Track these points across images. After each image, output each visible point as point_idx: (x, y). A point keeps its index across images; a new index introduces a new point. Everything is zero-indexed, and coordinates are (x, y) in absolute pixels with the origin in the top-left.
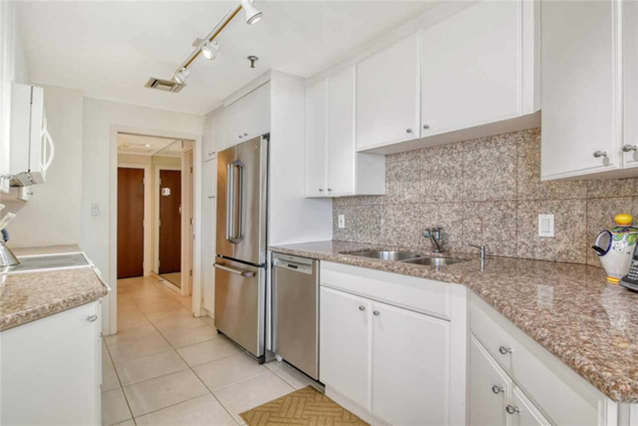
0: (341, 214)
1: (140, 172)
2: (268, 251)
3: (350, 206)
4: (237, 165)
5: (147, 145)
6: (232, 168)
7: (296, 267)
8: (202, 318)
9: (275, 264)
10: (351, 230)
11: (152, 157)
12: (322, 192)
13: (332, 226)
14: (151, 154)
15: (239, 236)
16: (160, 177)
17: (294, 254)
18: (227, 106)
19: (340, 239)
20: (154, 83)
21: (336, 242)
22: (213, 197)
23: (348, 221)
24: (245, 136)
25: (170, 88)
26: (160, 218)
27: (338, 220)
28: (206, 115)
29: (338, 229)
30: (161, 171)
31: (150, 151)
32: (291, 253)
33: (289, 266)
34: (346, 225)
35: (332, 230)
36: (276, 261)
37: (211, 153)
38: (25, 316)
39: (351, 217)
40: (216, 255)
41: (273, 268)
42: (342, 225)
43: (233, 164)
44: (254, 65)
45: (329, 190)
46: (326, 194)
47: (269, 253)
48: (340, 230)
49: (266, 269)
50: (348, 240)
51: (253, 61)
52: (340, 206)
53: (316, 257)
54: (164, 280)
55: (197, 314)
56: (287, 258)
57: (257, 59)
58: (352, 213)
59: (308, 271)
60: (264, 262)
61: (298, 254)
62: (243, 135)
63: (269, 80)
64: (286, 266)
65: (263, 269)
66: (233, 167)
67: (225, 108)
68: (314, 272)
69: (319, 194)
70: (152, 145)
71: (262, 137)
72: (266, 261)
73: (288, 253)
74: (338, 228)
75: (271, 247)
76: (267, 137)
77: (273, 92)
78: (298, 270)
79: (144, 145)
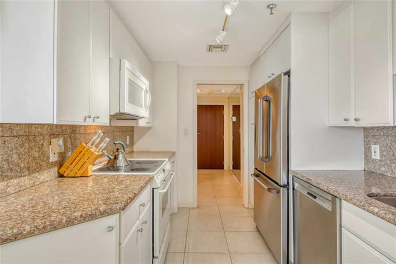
0: (375, 144)
1: (221, 108)
2: (290, 174)
3: (387, 136)
4: (266, 99)
5: (223, 91)
6: (262, 103)
7: (315, 197)
8: (249, 209)
9: (295, 188)
10: (388, 162)
11: (228, 97)
12: (349, 122)
13: (363, 156)
14: (227, 96)
15: (268, 157)
16: (233, 110)
17: (311, 183)
18: (261, 56)
19: (374, 171)
20: (210, 48)
21: (368, 173)
22: (253, 124)
23: (385, 153)
24: (272, 76)
25: (220, 49)
26: (233, 135)
27: (371, 150)
28: (251, 66)
29: (371, 160)
30: (233, 106)
31: (226, 94)
32: (309, 181)
33: (309, 193)
34: (381, 156)
35: (363, 159)
36: (296, 185)
37: (252, 92)
38: (42, 229)
39: (389, 149)
40: (254, 167)
41: (295, 191)
42: (376, 156)
43: (262, 100)
44: (273, 12)
45: (356, 120)
46: (353, 123)
47: (291, 176)
48: (374, 161)
49: (288, 189)
50: (385, 174)
51: (271, 9)
52: (373, 136)
53: (336, 194)
54: (234, 175)
55: (246, 206)
56: (307, 185)
57: (275, 6)
58: (389, 145)
59: (327, 206)
60: (286, 183)
61: (315, 185)
62: (271, 75)
63: (290, 23)
64: (305, 193)
65: (286, 189)
66: (263, 101)
67: (260, 57)
68: (334, 209)
69: (345, 124)
70: (225, 91)
71: (282, 74)
72: (288, 183)
73: (306, 180)
74: (371, 158)
75: (292, 171)
76: (288, 74)
77: (292, 32)
78: (317, 200)
79: (221, 91)
